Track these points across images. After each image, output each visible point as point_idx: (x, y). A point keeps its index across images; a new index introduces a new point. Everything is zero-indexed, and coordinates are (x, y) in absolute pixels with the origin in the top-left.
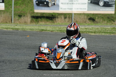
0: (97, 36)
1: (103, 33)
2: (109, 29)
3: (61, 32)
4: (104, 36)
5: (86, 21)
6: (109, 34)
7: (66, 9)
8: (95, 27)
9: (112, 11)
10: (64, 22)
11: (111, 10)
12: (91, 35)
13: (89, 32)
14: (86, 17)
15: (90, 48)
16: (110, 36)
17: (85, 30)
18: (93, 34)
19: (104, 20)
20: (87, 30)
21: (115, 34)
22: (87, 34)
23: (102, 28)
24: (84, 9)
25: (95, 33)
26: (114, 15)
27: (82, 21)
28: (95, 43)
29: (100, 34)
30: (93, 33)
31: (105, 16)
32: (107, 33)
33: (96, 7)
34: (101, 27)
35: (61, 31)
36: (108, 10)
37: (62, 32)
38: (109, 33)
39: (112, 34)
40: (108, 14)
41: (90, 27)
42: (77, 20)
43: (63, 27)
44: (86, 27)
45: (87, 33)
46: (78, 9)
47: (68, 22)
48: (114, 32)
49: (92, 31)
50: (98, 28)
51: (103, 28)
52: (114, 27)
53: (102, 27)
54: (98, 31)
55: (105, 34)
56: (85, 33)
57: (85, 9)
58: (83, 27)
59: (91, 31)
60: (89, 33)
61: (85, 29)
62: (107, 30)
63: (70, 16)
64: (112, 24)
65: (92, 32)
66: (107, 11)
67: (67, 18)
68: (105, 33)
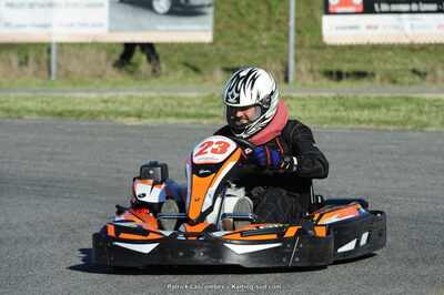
0: (146, 127)
1: (169, 115)
2: (192, 100)
3: (10, 117)
4: (173, 127)
5: (104, 72)
6: (195, 120)
7: (23, 26)
8: (140, 94)
9: (205, 31)
10: (18, 77)
11: (196, 27)
12: (124, 126)
13: (118, 114)
14: (103, 56)
15: (121, 175)
16: (198, 126)
17: (100, 106)
18: (132, 121)
19: (175, 69)
20: (110, 105)
21: (216, 119)
22: (111, 121)
23: (165, 97)
24: (94, 25)
25: (139, 116)
26: (210, 48)
27: (87, 72)
28: (141, 155)
29: (161, 120)
30: (132, 119)
31: (176, 51)
32: (187, 116)
33: (143, 17)
34: (163, 94)
35: (8, 111)
36: (186, 27)
37: (14, 115)
38: (194, 116)
39: (205, 122)
40: (189, 45)
41: (121, 95)
42: (70, 68)
43: (18, 94)
44: (106, 96)
45: (111, 117)
46: (71, 25)
47: (35, 75)
48: (212, 111)
49: (129, 109)
50: (150, 100)
51: (171, 98)
52: (214, 95)
53: (167, 94)
54: (153, 110)
55: (179, 121)
56: (103, 117)
57: (101, 25)
58: (93, 96)
59: (123, 109)
60: (116, 117)
61: (103, 105)
62: (186, 103)
63: (41, 52)
64: (205, 81)
65: (128, 115)
66: (184, 31)
67: (31, 60)
68: (177, 115)
